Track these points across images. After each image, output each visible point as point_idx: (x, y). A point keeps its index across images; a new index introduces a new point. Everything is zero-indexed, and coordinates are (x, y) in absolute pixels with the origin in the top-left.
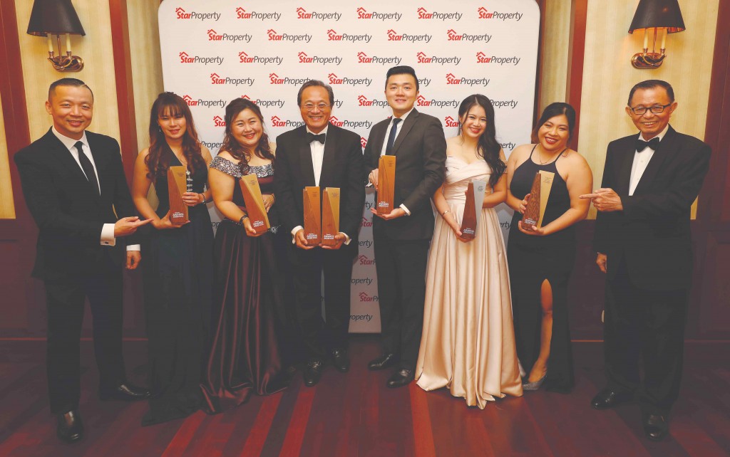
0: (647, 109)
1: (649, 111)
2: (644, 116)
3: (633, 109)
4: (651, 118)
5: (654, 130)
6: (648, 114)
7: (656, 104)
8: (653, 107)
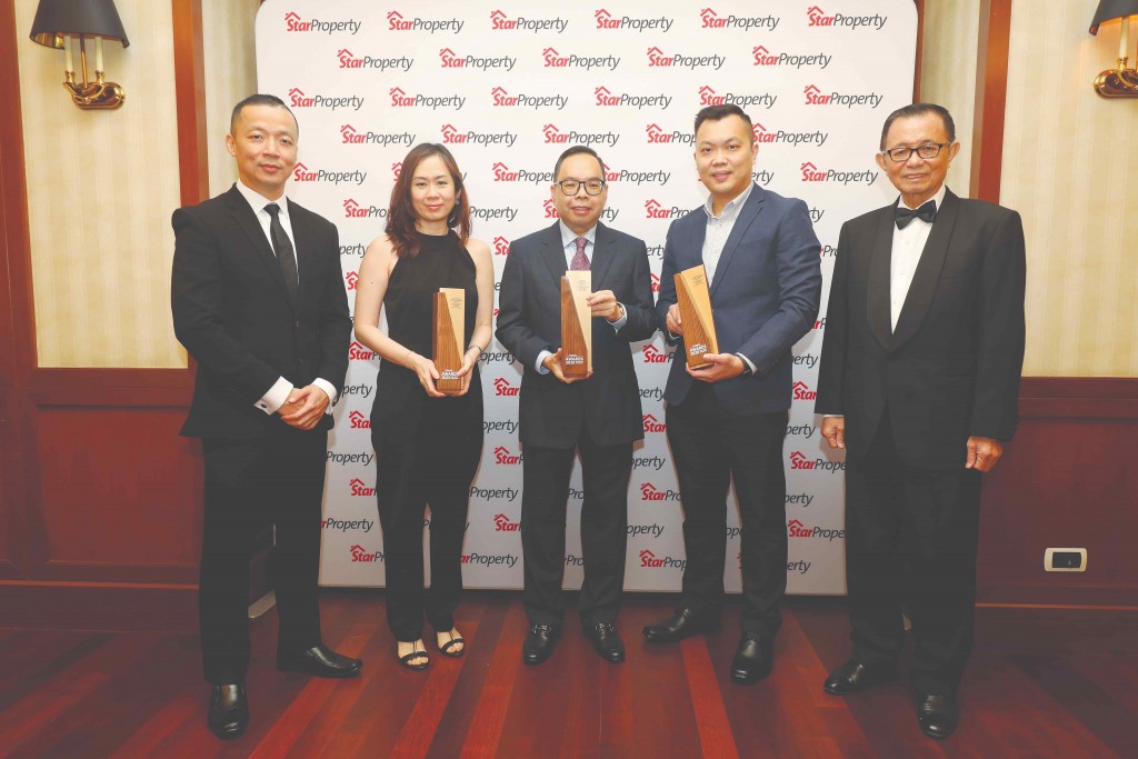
0: (912, 150)
1: (915, 154)
2: (908, 164)
3: (889, 152)
4: (919, 166)
5: (923, 186)
6: (914, 159)
7: (927, 141)
8: (922, 148)
